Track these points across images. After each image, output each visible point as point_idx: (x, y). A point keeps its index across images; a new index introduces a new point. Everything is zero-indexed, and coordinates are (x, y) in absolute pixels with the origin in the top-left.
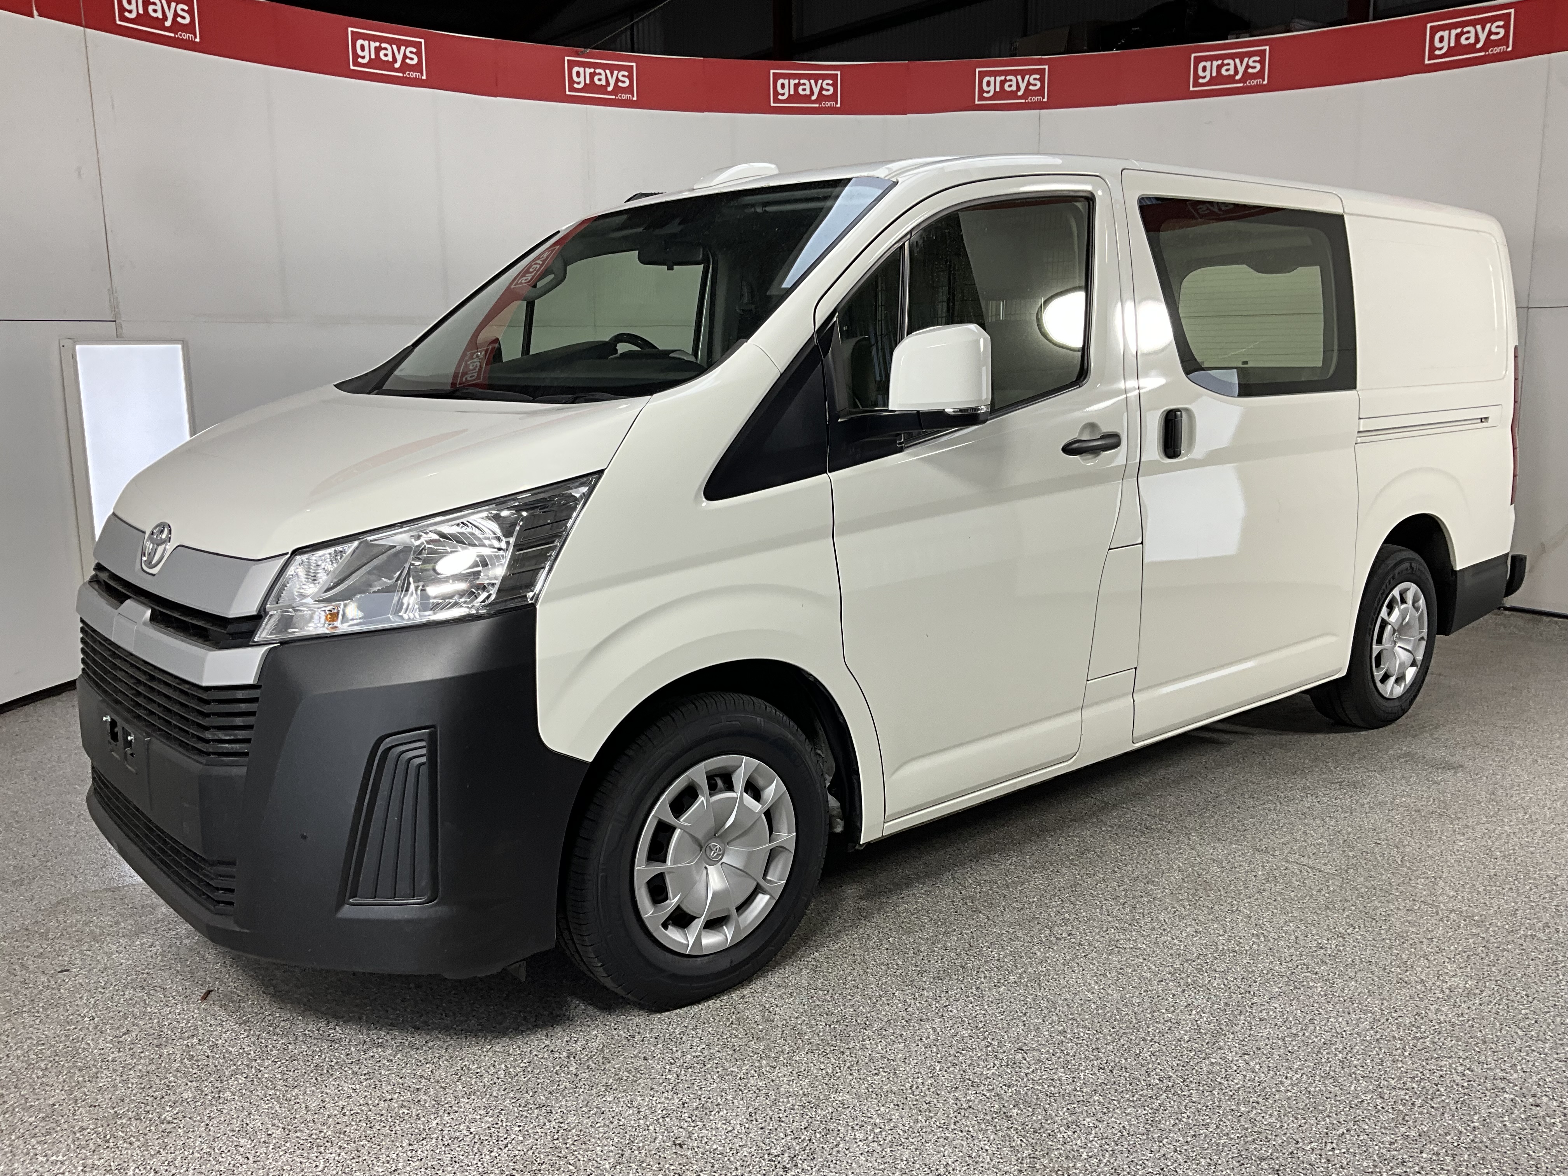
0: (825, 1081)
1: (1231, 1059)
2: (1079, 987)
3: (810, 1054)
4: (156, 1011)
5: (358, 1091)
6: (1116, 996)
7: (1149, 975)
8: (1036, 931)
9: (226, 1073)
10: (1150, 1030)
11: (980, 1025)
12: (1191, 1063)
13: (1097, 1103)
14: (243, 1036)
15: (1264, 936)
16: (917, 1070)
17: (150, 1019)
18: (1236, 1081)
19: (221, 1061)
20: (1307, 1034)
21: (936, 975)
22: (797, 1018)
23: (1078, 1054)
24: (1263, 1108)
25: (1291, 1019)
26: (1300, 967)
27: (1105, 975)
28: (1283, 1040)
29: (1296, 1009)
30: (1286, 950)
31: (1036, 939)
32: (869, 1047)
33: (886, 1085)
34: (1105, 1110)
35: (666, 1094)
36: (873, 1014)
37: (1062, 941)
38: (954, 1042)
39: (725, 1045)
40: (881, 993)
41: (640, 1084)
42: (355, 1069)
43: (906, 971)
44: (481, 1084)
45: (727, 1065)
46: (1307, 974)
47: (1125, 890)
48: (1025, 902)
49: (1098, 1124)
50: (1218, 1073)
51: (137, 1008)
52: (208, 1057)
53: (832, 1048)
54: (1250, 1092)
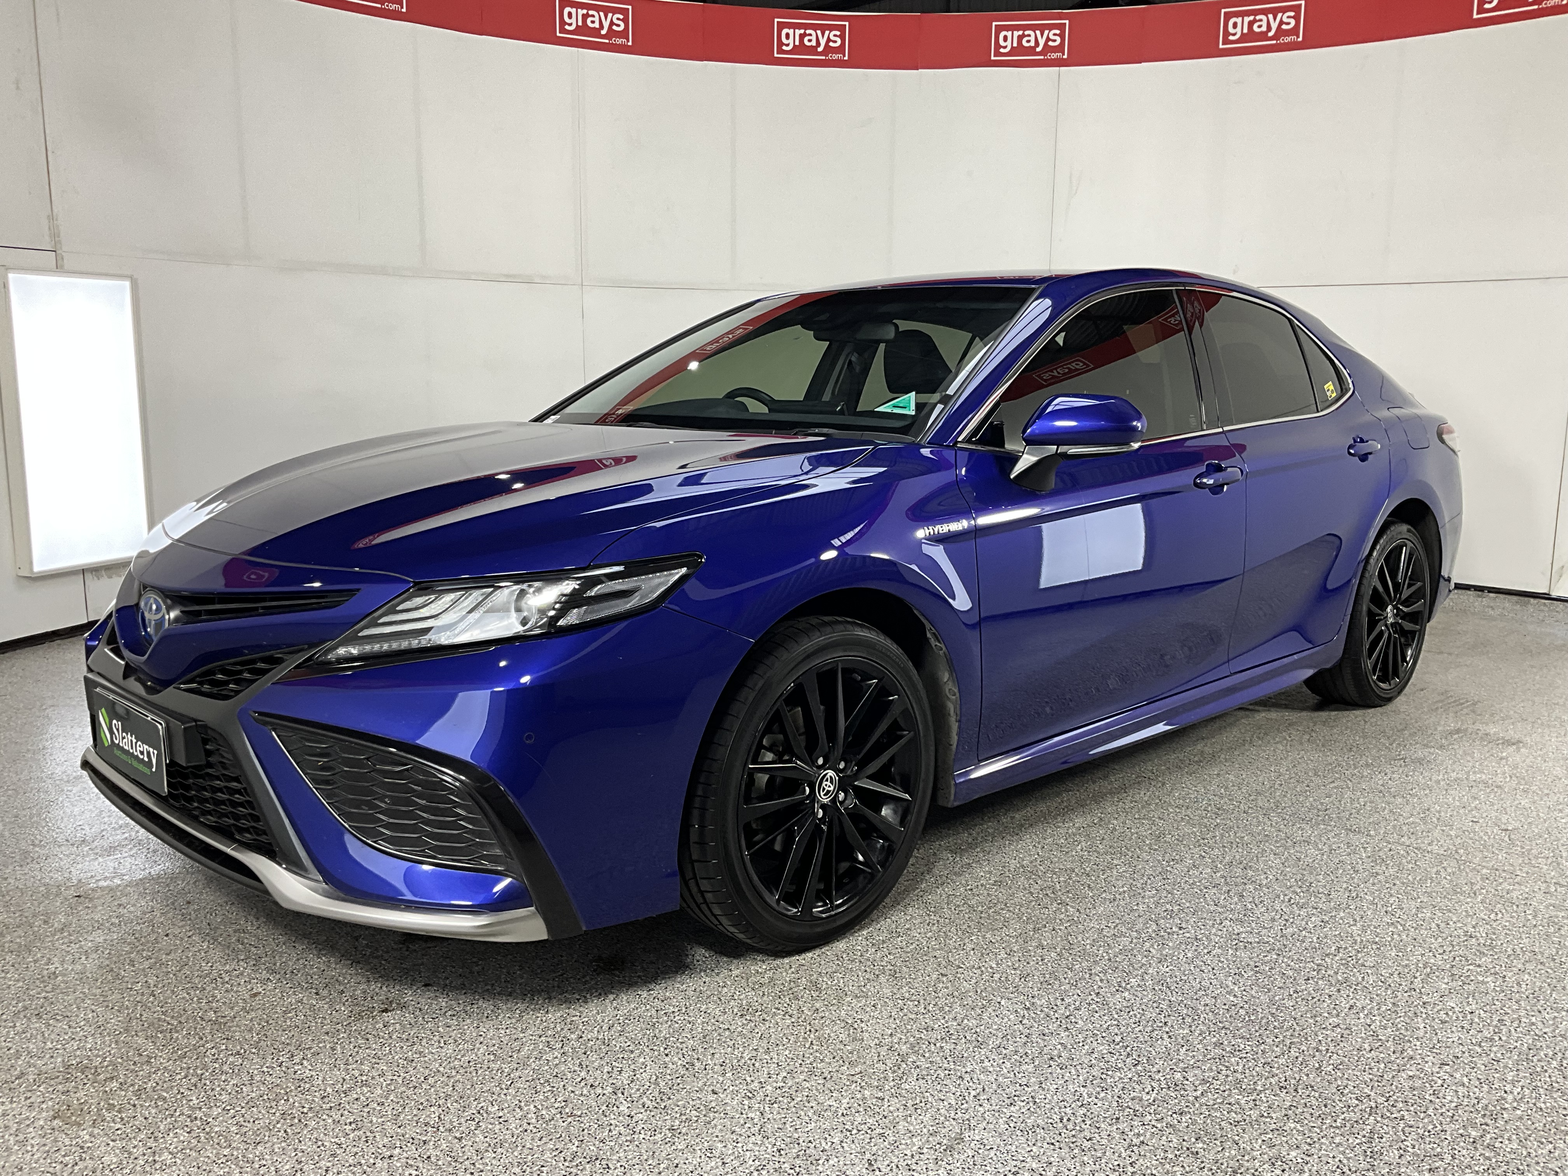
0: (952, 1115)
1: (1429, 1070)
2: (1217, 989)
3: (921, 1081)
4: (59, 1046)
5: (344, 1146)
6: (1264, 998)
7: (1291, 973)
8: (1139, 926)
9: (162, 1128)
10: (1320, 1038)
11: (1118, 1039)
12: (1385, 1076)
13: (1294, 1131)
14: (179, 1077)
15: (1401, 925)
16: (1061, 1099)
17: (52, 1057)
18: (1449, 1098)
19: (153, 1111)
20: (1504, 1038)
21: (1042, 979)
22: (891, 1035)
23: (1247, 1071)
24: (1496, 1131)
25: (1476, 1020)
26: (1457, 959)
27: (1240, 974)
28: (1480, 1046)
29: (1477, 1009)
30: (1433, 940)
31: (1143, 936)
32: (991, 1069)
33: (1029, 1118)
34: (1308, 1140)
35: (753, 1139)
36: (982, 1027)
37: (1175, 936)
38: (1094, 1061)
39: (811, 1073)
40: (984, 1002)
41: (716, 1125)
42: (337, 1117)
43: (1004, 975)
44: (508, 1132)
45: (821, 1098)
46: (1471, 967)
47: (1223, 877)
48: (1116, 892)
49: (1308, 1159)
50: (1423, 1088)
51: (34, 1043)
52: (134, 1106)
53: (947, 1072)
54: (1472, 1112)
